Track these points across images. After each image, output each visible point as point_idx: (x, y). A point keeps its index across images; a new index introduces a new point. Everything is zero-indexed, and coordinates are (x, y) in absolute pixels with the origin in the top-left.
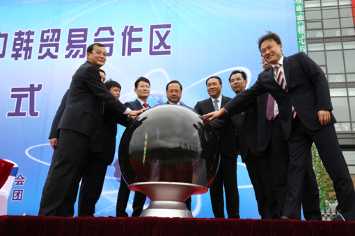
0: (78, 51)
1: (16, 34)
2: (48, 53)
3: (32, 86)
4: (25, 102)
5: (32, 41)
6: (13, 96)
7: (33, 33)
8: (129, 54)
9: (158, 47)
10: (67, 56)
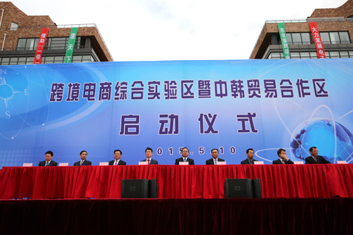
0: (272, 94)
1: (232, 82)
2: (254, 94)
3: (249, 114)
4: (247, 123)
5: (242, 87)
6: (239, 120)
7: (242, 82)
8: (303, 96)
9: (320, 92)
10: (267, 96)
